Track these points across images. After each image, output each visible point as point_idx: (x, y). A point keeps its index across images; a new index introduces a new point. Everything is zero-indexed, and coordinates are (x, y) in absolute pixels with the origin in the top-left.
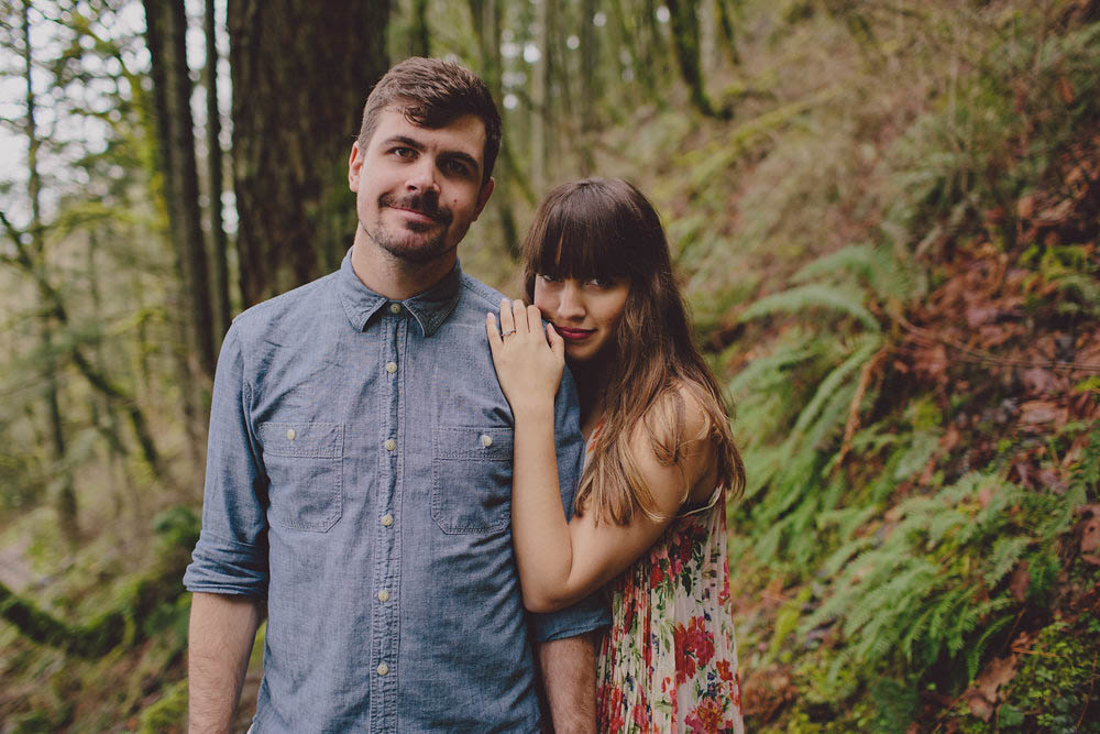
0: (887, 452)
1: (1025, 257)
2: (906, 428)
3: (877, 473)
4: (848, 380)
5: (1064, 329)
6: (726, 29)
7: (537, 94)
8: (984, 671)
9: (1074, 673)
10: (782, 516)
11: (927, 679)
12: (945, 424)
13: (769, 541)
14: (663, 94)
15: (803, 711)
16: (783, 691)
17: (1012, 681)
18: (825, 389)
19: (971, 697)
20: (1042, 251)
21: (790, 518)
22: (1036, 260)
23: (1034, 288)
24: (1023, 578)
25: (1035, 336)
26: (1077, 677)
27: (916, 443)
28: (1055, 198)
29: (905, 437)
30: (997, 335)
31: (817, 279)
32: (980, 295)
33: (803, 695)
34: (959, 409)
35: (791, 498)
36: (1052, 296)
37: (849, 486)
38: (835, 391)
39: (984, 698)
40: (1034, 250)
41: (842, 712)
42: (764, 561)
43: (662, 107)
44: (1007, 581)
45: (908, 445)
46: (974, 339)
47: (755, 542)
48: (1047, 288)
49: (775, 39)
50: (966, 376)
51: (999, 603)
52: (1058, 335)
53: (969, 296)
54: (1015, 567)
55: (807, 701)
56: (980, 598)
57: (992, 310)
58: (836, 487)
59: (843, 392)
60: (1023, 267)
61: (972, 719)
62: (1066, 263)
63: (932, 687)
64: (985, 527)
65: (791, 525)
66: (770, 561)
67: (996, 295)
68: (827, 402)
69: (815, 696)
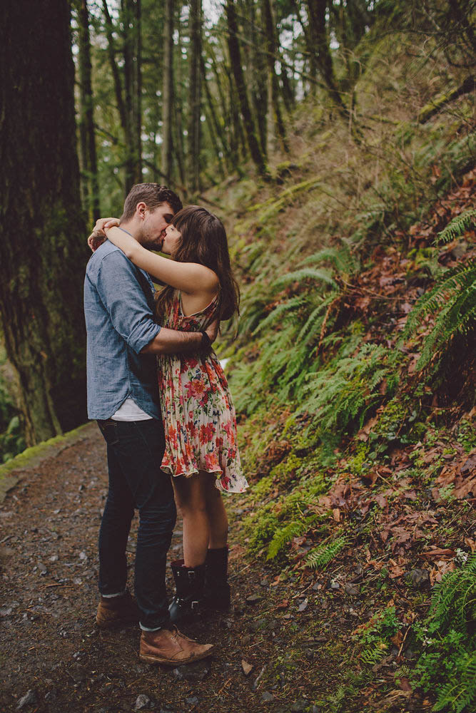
0: (338, 345)
1: (410, 254)
2: (349, 334)
3: (334, 356)
4: (322, 313)
5: (421, 286)
6: (281, 129)
7: (163, 167)
8: (366, 423)
9: (398, 416)
10: (291, 379)
11: (345, 431)
12: (366, 331)
13: (284, 392)
14: (243, 168)
15: (294, 454)
16: (285, 447)
17: (376, 425)
18: (311, 318)
19: (361, 434)
20: (417, 251)
21: (294, 380)
22: (414, 255)
23: (411, 268)
24: (384, 385)
25: (407, 290)
26: (399, 418)
27: (352, 341)
28: (427, 226)
29: (347, 338)
30: (392, 289)
31: (311, 265)
32: (388, 273)
33: (294, 447)
34: (373, 323)
35: (295, 370)
36: (419, 271)
37: (322, 363)
38: (316, 318)
39: (365, 433)
40: (414, 250)
41: (311, 452)
42: (282, 402)
43: (242, 176)
44: (378, 387)
45: (348, 341)
46: (382, 291)
47: (279, 393)
48: (416, 268)
49: (312, 135)
50: (376, 309)
51: (373, 395)
52: (419, 289)
53: (383, 273)
54: (382, 381)
55: (295, 450)
56: (366, 394)
57: (391, 279)
58: (316, 363)
59: (320, 318)
60: (409, 259)
61: (360, 442)
62: (426, 256)
63: (347, 434)
64: (371, 366)
65: (295, 384)
66: (285, 401)
67: (395, 272)
68: (312, 323)
69: (298, 447)
